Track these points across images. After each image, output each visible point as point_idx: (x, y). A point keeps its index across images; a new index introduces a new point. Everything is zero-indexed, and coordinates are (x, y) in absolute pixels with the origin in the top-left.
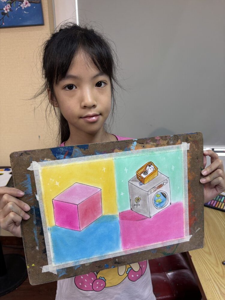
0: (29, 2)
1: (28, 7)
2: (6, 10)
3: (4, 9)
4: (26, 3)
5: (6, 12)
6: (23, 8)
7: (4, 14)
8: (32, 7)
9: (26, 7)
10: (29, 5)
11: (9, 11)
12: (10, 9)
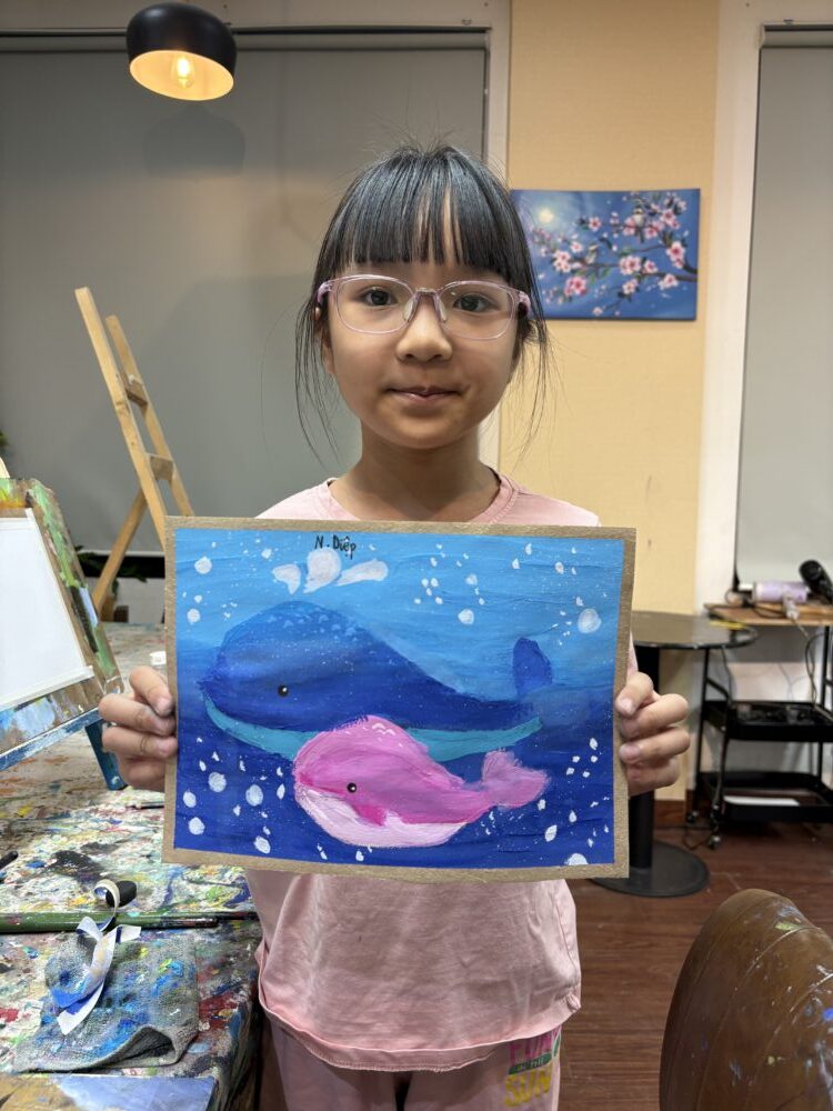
0: (678, 278)
1: (673, 288)
2: (629, 288)
3: (625, 287)
4: (670, 280)
5: (626, 292)
6: (662, 288)
7: (621, 295)
8: (680, 287)
9: (668, 285)
10: (675, 283)
11: (633, 290)
12: (637, 289)
